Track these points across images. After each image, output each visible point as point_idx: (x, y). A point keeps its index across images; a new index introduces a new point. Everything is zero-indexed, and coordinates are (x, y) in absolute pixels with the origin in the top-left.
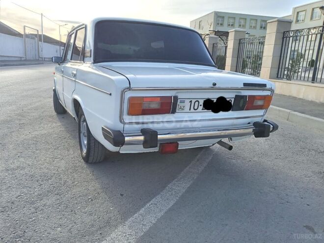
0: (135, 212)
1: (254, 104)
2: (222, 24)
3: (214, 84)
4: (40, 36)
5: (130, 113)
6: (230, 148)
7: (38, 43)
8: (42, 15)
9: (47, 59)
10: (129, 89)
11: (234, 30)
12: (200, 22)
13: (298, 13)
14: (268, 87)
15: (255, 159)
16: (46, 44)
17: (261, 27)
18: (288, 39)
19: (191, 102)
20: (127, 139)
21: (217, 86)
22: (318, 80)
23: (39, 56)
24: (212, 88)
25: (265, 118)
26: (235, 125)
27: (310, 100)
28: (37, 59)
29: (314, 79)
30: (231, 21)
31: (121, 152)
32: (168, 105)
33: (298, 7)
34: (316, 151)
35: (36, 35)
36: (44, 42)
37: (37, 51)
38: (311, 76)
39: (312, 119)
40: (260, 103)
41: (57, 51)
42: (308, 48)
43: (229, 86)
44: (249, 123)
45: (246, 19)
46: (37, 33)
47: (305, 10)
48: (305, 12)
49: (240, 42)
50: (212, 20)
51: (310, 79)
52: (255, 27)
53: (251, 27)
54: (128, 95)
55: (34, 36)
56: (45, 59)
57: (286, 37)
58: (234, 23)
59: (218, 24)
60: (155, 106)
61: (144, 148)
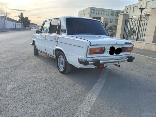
0: (91, 89)
1: (128, 50)
2: (93, 13)
3: (116, 43)
4: (6, 17)
5: (90, 54)
6: (119, 66)
7: (5, 21)
8: (6, 7)
9: (9, 29)
10: (91, 45)
11: (103, 17)
12: (83, 12)
13: (127, 8)
14: (132, 44)
15: (124, 71)
16: (8, 21)
17: (111, 15)
18: (128, 22)
19: (108, 49)
20: (90, 63)
21: (117, 44)
22: (139, 39)
23: (5, 27)
24: (115, 45)
25: (130, 55)
26: (121, 58)
27: (138, 48)
28: (4, 28)
29: (137, 39)
30: (98, 12)
31: (84, 68)
32: (102, 51)
33: (127, 6)
34: (145, 68)
35: (3, 17)
36: (8, 20)
37: (4, 25)
38: (136, 37)
39: (141, 56)
40: (129, 49)
41: (14, 25)
42: (132, 24)
43: (120, 44)
44: (125, 57)
45: (104, 11)
46: (3, 16)
47: (131, 8)
48: (130, 8)
49: (106, 22)
50: (89, 11)
51: (136, 39)
52: (108, 15)
53: (107, 14)
54: (90, 47)
55: (2, 17)
56: (8, 29)
57: (127, 21)
58: (99, 12)
59: (92, 13)
60: (98, 51)
61: (94, 66)
